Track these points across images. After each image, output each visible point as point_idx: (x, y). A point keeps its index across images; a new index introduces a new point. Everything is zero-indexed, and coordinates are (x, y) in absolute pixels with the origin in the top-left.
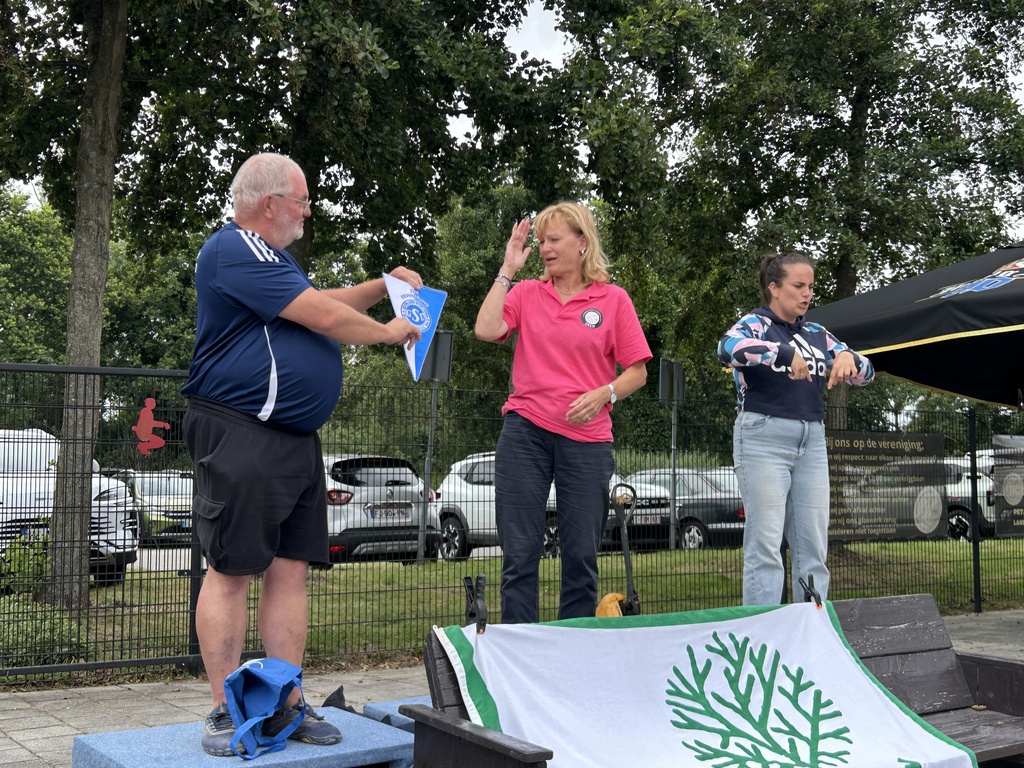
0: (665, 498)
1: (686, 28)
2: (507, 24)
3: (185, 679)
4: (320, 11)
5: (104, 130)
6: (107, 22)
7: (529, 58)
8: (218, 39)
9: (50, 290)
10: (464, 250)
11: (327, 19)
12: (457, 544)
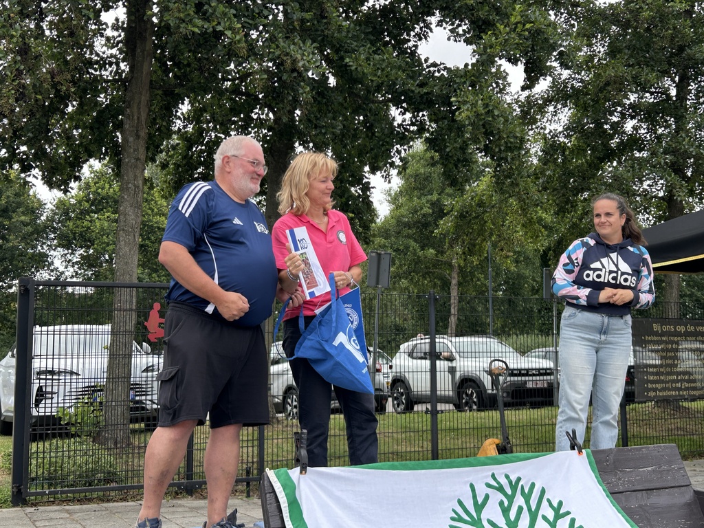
0: (550, 369)
1: (538, 34)
2: (420, 39)
3: (183, 497)
4: (276, 35)
5: (138, 122)
6: (139, 50)
7: (430, 61)
8: (206, 57)
9: (146, 231)
10: (417, 196)
11: (280, 40)
12: (404, 402)
